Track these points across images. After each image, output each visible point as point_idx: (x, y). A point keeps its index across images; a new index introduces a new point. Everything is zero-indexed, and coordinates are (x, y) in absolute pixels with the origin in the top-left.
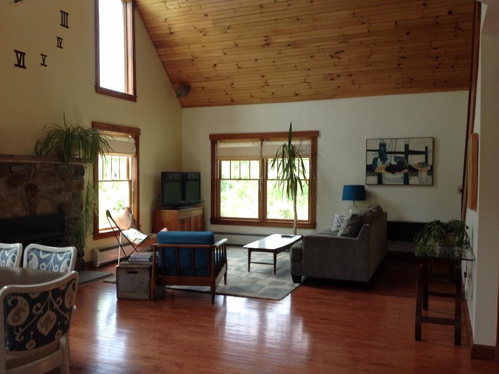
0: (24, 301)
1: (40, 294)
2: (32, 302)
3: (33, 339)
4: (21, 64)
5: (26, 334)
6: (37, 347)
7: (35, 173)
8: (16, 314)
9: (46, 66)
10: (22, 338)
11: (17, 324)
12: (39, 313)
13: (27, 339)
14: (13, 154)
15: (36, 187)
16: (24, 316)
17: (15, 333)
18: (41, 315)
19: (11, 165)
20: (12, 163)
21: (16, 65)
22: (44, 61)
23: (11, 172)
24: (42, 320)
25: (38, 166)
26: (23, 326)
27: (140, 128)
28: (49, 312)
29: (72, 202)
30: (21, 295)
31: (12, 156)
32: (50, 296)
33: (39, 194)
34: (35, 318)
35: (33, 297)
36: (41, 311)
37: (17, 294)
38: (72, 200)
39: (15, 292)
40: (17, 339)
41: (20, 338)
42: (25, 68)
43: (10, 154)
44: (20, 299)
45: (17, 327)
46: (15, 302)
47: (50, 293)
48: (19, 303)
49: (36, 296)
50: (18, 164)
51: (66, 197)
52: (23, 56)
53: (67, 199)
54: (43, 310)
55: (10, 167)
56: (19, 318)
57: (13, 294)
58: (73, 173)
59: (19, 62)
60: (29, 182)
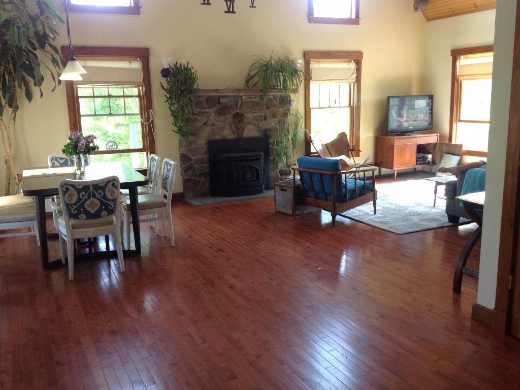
0: (73, 189)
1: (83, 186)
2: (79, 191)
3: (83, 213)
4: (231, 10)
5: (78, 209)
6: (86, 219)
7: (242, 103)
8: (69, 196)
9: (255, 7)
10: (76, 212)
11: (71, 203)
12: (84, 198)
13: (79, 213)
14: (218, 88)
15: (242, 115)
16: (75, 199)
17: (71, 208)
18: (86, 200)
19: (219, 98)
20: (220, 96)
21: (226, 12)
22: (252, 4)
23: (220, 103)
24: (88, 202)
25: (244, 98)
26: (75, 204)
27: (363, 51)
28: (92, 199)
29: (278, 128)
30: (70, 185)
31: (217, 90)
32: (91, 188)
33: (245, 120)
34: (82, 201)
35: (78, 187)
36: (86, 197)
37: (68, 184)
38: (277, 126)
39: (67, 183)
40: (72, 211)
41: (74, 211)
42: (234, 12)
43: (216, 88)
44: (70, 188)
45: (72, 205)
46: (67, 189)
47: (91, 186)
48: (70, 190)
49: (81, 187)
50: (226, 96)
51: (272, 123)
52: (233, 3)
53: (273, 124)
54: (88, 197)
55: (219, 99)
56: (72, 200)
57: (66, 184)
58: (278, 102)
59: (229, 9)
60: (236, 111)
